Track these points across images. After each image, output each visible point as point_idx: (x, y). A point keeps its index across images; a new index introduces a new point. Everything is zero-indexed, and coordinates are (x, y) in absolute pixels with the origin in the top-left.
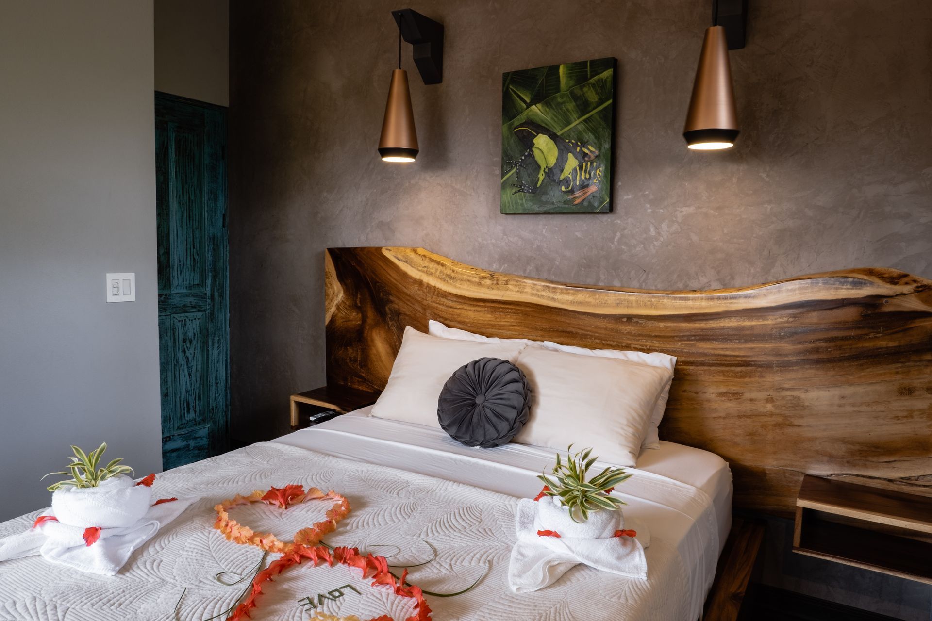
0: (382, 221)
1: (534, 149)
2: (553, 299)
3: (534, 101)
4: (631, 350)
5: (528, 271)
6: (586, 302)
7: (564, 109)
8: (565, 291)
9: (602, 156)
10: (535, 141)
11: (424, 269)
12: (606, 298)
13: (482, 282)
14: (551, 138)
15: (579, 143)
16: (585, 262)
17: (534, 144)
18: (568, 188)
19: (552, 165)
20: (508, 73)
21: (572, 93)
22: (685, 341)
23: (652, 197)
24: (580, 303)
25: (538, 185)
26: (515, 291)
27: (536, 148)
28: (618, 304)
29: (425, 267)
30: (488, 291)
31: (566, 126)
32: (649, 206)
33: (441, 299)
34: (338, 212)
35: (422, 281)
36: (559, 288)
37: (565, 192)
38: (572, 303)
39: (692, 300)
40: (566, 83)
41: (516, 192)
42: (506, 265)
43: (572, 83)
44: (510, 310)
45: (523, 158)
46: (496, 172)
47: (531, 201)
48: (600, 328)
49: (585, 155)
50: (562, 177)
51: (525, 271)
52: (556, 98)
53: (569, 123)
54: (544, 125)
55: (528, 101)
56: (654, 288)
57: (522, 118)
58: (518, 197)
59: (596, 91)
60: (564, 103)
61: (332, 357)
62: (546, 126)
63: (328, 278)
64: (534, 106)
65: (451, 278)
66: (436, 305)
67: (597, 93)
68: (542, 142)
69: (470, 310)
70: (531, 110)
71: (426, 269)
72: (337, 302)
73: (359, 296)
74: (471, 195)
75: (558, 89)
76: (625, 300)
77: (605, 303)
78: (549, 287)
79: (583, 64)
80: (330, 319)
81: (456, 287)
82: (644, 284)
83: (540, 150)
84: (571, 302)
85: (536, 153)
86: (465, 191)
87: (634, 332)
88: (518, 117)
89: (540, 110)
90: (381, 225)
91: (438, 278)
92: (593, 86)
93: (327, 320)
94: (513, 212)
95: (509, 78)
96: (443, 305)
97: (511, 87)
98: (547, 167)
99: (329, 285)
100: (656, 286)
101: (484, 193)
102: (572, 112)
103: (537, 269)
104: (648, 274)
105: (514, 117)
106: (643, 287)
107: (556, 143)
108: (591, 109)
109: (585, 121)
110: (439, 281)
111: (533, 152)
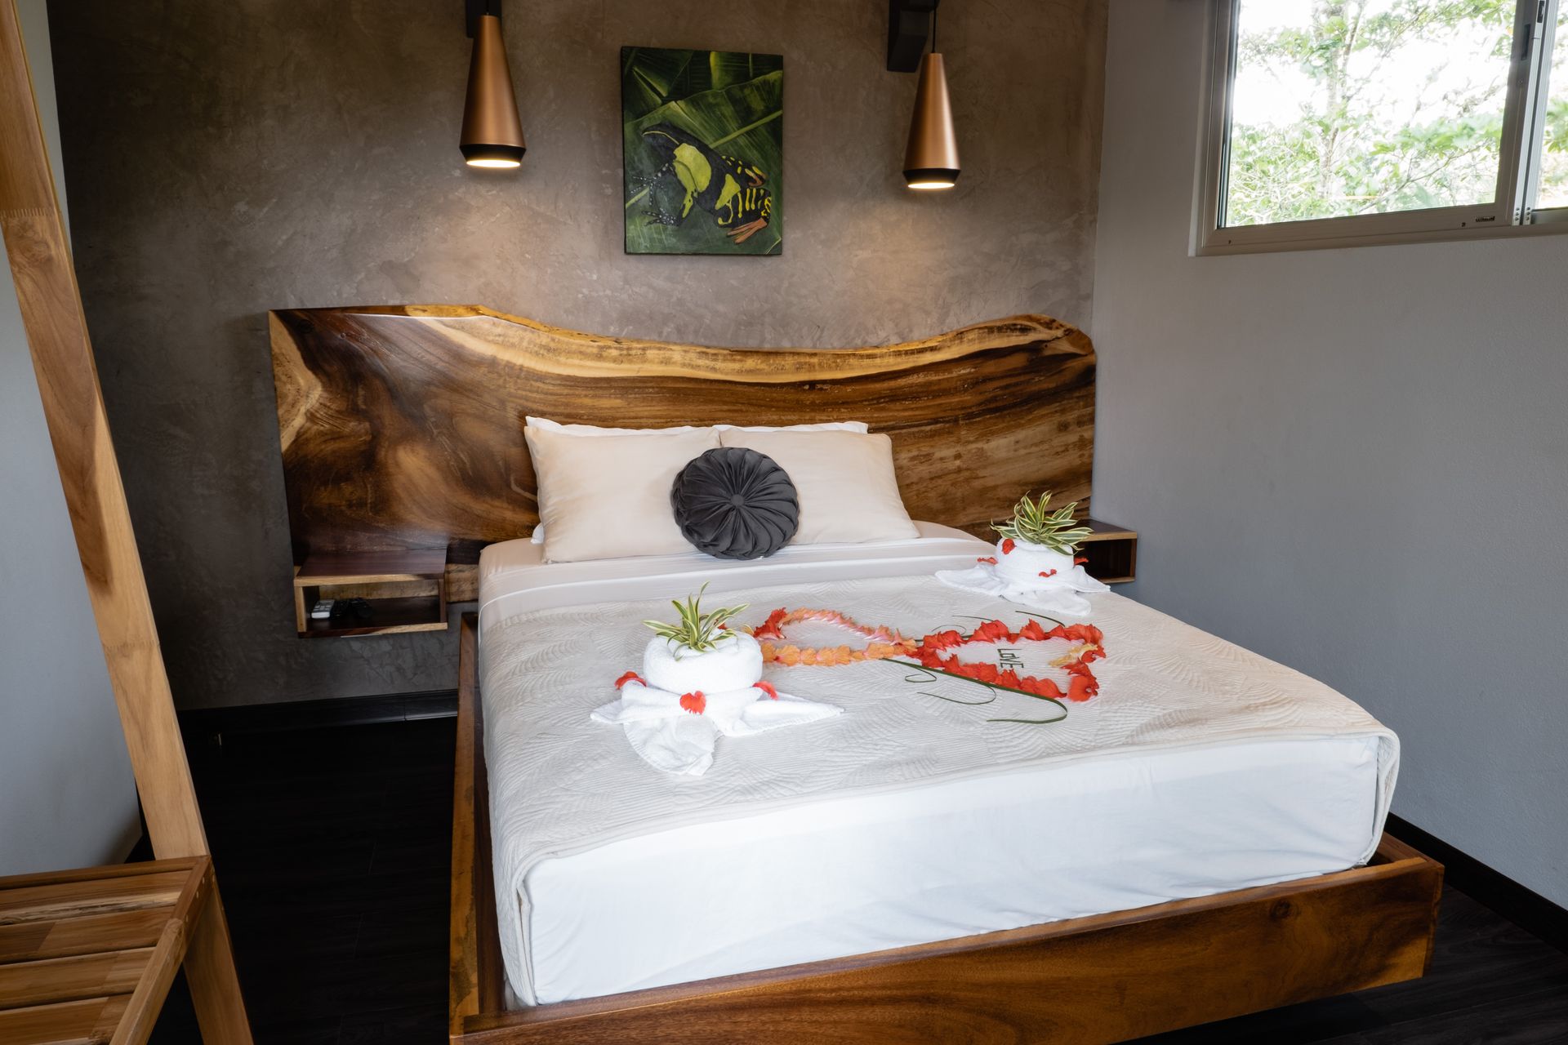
0: (390, 262)
1: (675, 164)
2: (714, 369)
3: (675, 95)
4: (816, 423)
5: (665, 334)
6: (758, 370)
7: (719, 113)
8: (729, 357)
9: (771, 182)
10: (677, 152)
11: (497, 338)
12: (783, 363)
13: (605, 354)
14: (701, 152)
15: (740, 162)
16: (745, 318)
17: (676, 157)
18: (727, 221)
19: (704, 189)
20: (631, 48)
21: (728, 92)
22: (874, 404)
23: (823, 237)
24: (750, 372)
25: (684, 215)
26: (658, 363)
27: (679, 162)
28: (797, 368)
29: (500, 335)
30: (612, 365)
31: (722, 137)
32: (820, 247)
33: (533, 383)
34: (280, 243)
35: (495, 357)
36: (721, 354)
37: (721, 226)
38: (740, 372)
39: (880, 357)
40: (719, 79)
41: (650, 223)
42: (631, 327)
43: (729, 80)
44: (651, 390)
45: (660, 175)
46: (606, 191)
47: (675, 236)
48: (778, 401)
49: (749, 179)
50: (719, 205)
51: (660, 334)
52: (705, 96)
53: (726, 134)
54: (689, 132)
55: (664, 94)
56: (830, 347)
57: (657, 116)
58: (653, 230)
59: (761, 95)
60: (717, 105)
61: (304, 506)
62: (692, 134)
63: (280, 365)
64: (673, 103)
65: (549, 350)
66: (524, 393)
67: (763, 100)
68: (687, 154)
69: (586, 396)
70: (669, 108)
71: (501, 339)
72: (308, 406)
73: (361, 392)
74: (565, 224)
75: (709, 85)
76: (806, 363)
77: (782, 369)
78: (706, 354)
79: (742, 57)
80: (293, 439)
81: (558, 363)
82: (818, 343)
83: (686, 166)
84: (738, 372)
85: (679, 169)
86: (555, 216)
87: (817, 402)
88: (649, 115)
89: (682, 109)
90: (389, 268)
91: (526, 351)
92: (758, 88)
93: (286, 440)
94: (648, 251)
95: (633, 55)
96: (537, 392)
97: (636, 69)
98: (695, 191)
99: (284, 378)
100: (832, 344)
101: (589, 222)
102: (729, 118)
103: (678, 331)
104: (822, 331)
105: (643, 114)
106: (818, 345)
107: (708, 159)
108: (754, 118)
109: (747, 133)
110: (528, 355)
111: (674, 168)
